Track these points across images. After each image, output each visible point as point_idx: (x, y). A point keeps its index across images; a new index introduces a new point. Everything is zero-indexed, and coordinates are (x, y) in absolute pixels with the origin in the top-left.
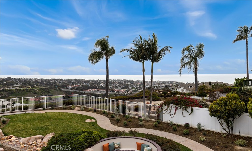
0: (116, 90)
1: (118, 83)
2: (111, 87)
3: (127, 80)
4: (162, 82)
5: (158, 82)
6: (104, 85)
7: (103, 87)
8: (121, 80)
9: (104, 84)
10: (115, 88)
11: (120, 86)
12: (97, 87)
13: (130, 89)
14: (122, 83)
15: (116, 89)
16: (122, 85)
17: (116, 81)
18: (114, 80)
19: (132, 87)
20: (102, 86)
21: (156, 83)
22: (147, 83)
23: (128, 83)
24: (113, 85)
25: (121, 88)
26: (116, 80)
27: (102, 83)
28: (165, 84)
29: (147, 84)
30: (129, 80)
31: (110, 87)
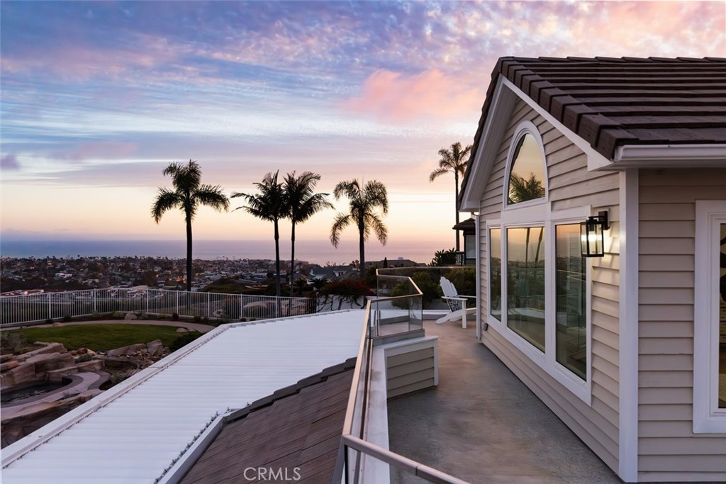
0: (113, 291)
1: (120, 267)
2: (97, 281)
3: (150, 259)
4: (256, 263)
5: (247, 263)
6: (71, 275)
7: (67, 281)
8: (130, 259)
9: (69, 272)
10: (110, 283)
11: (128, 279)
12: (45, 282)
13: (160, 285)
14: (134, 269)
15: (112, 288)
16: (135, 273)
17: (111, 261)
18: (105, 258)
19: (168, 280)
20: (62, 280)
21: (240, 267)
22: (211, 267)
23: (153, 268)
24: (101, 274)
25: (130, 283)
26: (112, 258)
27: (62, 269)
28: (266, 268)
29: (215, 270)
30: (155, 258)
31: (94, 282)
